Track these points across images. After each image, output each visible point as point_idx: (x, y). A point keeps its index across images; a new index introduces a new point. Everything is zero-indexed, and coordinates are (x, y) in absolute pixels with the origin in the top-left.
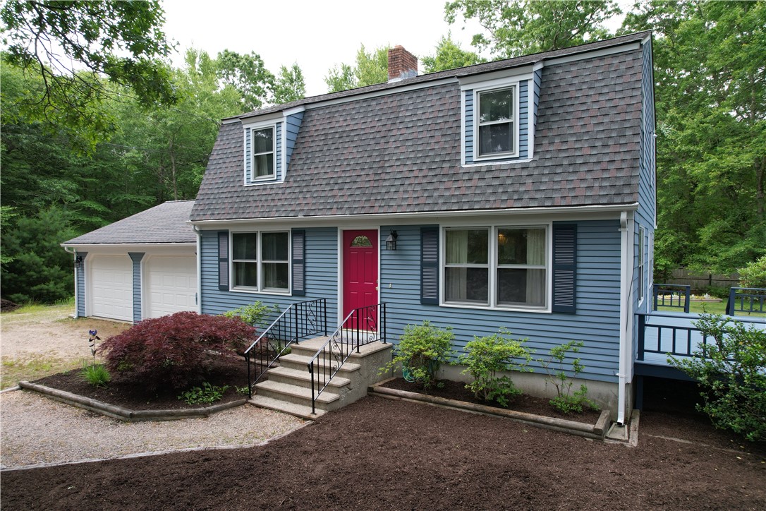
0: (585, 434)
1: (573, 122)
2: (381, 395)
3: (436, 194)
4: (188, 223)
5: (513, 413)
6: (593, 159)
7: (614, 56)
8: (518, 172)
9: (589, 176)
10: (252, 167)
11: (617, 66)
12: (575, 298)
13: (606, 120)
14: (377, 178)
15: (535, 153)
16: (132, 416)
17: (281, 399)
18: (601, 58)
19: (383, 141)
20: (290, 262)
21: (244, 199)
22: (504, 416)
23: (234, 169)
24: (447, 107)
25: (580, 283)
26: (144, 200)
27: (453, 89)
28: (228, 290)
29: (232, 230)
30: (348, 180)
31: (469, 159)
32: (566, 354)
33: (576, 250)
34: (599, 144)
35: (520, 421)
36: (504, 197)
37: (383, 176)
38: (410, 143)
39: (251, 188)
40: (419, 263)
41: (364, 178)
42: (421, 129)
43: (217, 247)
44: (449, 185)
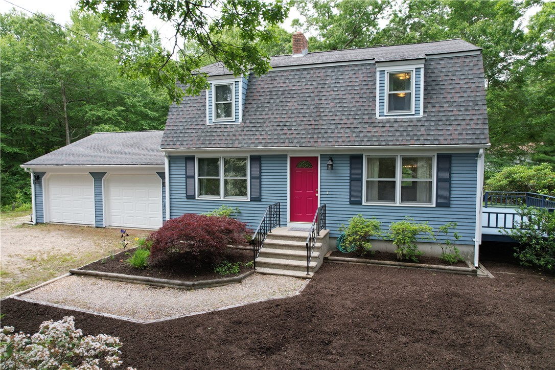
0: (467, 273)
1: (446, 95)
2: (333, 262)
3: (361, 135)
4: (160, 151)
5: (423, 265)
6: (460, 118)
7: (466, 57)
8: (415, 123)
9: (459, 128)
10: (213, 111)
11: (468, 63)
12: (450, 197)
13: (465, 95)
14: (317, 123)
15: (424, 112)
16: (194, 285)
17: (276, 268)
18: (458, 58)
19: (316, 98)
20: (248, 178)
21: (208, 134)
22: (418, 267)
23: (195, 112)
24: (360, 79)
25: (452, 189)
26: (41, 130)
27: (363, 68)
28: (195, 199)
29: (197, 156)
30: (294, 124)
31: (382, 114)
32: (449, 231)
33: (450, 170)
34: (463, 109)
35: (428, 269)
36: (408, 138)
37: (321, 122)
38: (337, 101)
39: (214, 127)
40: (349, 178)
41: (306, 123)
42: (344, 93)
43: (185, 168)
44: (369, 129)
